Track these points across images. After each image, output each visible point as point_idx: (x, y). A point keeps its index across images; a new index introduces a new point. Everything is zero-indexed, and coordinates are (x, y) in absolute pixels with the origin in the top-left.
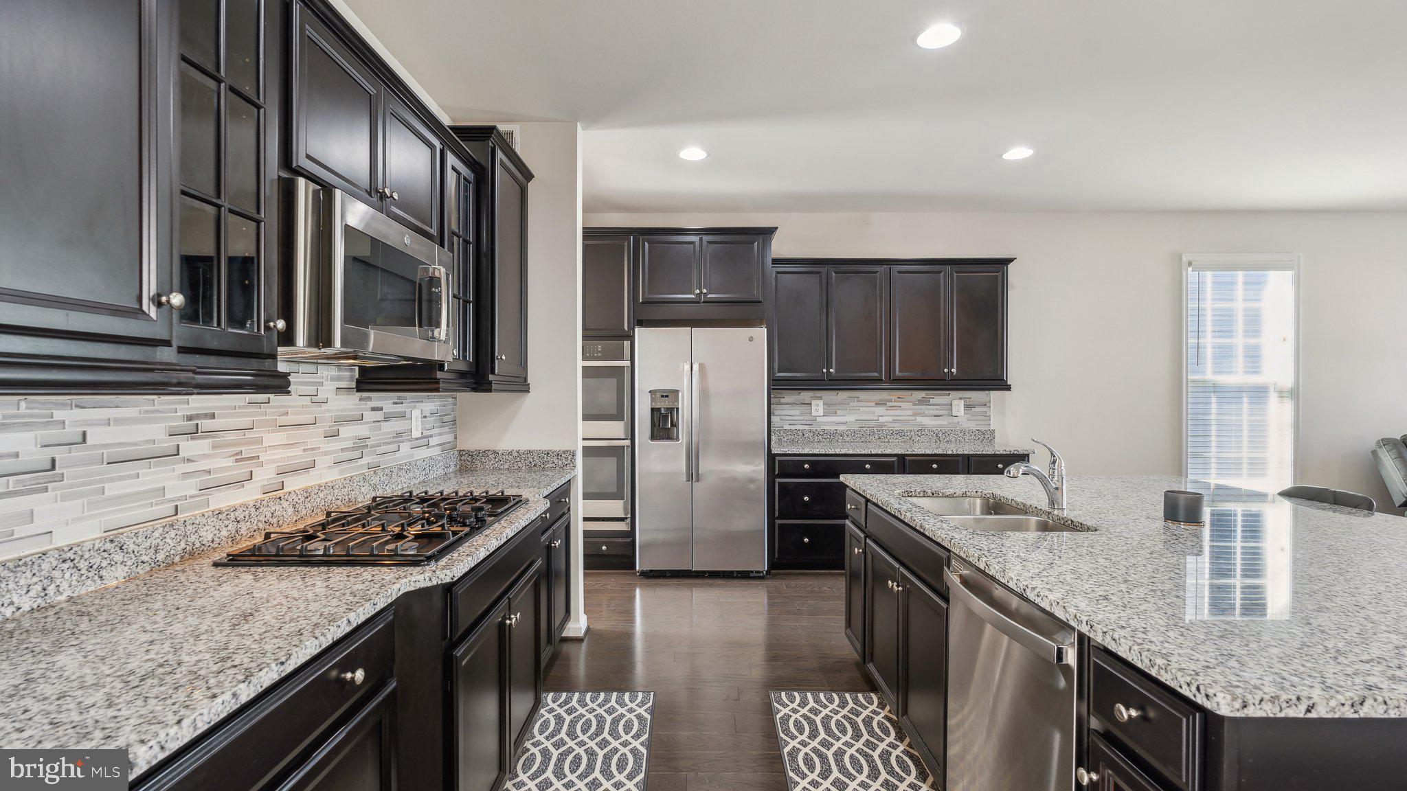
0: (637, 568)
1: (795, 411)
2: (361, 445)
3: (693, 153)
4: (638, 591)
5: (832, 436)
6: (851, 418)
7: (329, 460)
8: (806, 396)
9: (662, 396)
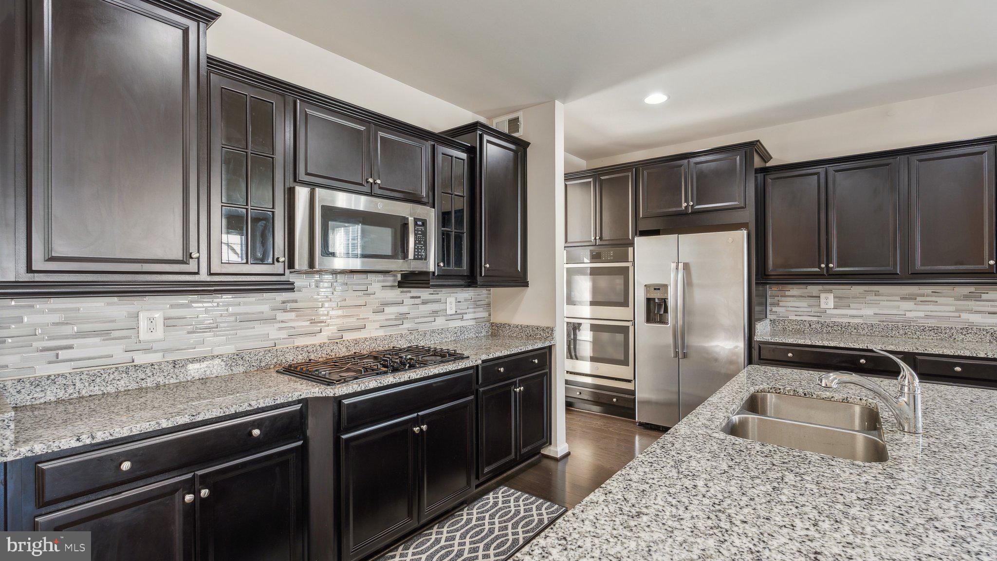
0: (637, 420)
1: (803, 304)
2: (402, 317)
3: (656, 98)
4: (637, 438)
5: (844, 329)
6: (868, 312)
7: (377, 325)
8: (813, 289)
9: (655, 289)
